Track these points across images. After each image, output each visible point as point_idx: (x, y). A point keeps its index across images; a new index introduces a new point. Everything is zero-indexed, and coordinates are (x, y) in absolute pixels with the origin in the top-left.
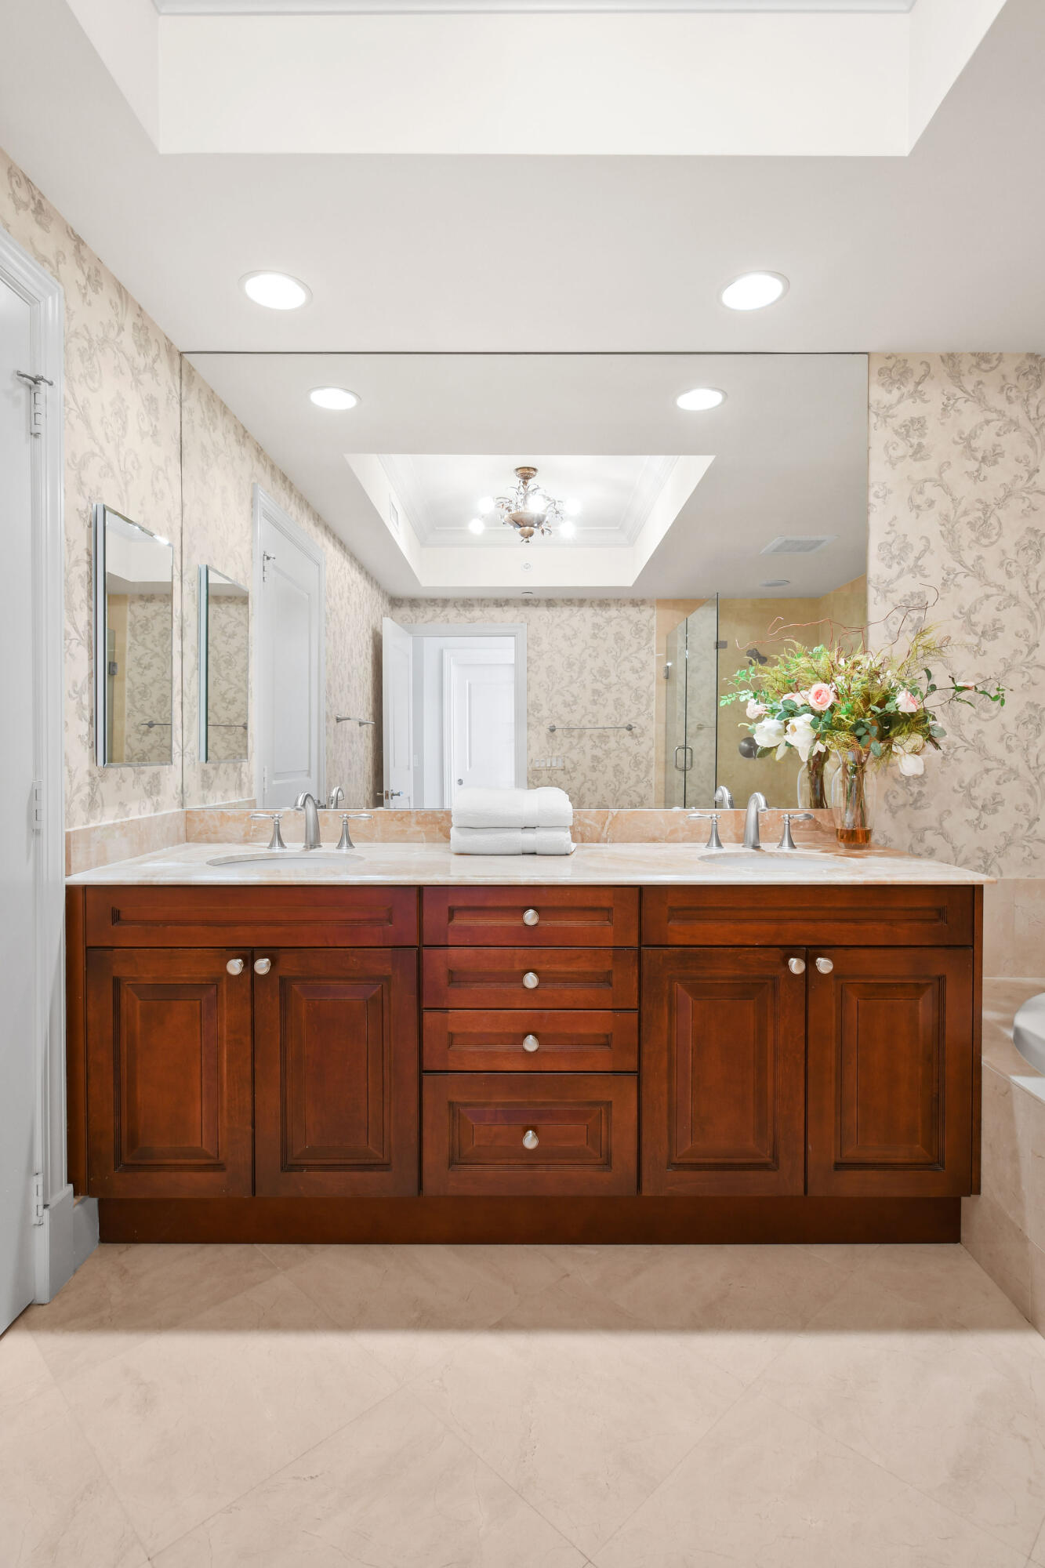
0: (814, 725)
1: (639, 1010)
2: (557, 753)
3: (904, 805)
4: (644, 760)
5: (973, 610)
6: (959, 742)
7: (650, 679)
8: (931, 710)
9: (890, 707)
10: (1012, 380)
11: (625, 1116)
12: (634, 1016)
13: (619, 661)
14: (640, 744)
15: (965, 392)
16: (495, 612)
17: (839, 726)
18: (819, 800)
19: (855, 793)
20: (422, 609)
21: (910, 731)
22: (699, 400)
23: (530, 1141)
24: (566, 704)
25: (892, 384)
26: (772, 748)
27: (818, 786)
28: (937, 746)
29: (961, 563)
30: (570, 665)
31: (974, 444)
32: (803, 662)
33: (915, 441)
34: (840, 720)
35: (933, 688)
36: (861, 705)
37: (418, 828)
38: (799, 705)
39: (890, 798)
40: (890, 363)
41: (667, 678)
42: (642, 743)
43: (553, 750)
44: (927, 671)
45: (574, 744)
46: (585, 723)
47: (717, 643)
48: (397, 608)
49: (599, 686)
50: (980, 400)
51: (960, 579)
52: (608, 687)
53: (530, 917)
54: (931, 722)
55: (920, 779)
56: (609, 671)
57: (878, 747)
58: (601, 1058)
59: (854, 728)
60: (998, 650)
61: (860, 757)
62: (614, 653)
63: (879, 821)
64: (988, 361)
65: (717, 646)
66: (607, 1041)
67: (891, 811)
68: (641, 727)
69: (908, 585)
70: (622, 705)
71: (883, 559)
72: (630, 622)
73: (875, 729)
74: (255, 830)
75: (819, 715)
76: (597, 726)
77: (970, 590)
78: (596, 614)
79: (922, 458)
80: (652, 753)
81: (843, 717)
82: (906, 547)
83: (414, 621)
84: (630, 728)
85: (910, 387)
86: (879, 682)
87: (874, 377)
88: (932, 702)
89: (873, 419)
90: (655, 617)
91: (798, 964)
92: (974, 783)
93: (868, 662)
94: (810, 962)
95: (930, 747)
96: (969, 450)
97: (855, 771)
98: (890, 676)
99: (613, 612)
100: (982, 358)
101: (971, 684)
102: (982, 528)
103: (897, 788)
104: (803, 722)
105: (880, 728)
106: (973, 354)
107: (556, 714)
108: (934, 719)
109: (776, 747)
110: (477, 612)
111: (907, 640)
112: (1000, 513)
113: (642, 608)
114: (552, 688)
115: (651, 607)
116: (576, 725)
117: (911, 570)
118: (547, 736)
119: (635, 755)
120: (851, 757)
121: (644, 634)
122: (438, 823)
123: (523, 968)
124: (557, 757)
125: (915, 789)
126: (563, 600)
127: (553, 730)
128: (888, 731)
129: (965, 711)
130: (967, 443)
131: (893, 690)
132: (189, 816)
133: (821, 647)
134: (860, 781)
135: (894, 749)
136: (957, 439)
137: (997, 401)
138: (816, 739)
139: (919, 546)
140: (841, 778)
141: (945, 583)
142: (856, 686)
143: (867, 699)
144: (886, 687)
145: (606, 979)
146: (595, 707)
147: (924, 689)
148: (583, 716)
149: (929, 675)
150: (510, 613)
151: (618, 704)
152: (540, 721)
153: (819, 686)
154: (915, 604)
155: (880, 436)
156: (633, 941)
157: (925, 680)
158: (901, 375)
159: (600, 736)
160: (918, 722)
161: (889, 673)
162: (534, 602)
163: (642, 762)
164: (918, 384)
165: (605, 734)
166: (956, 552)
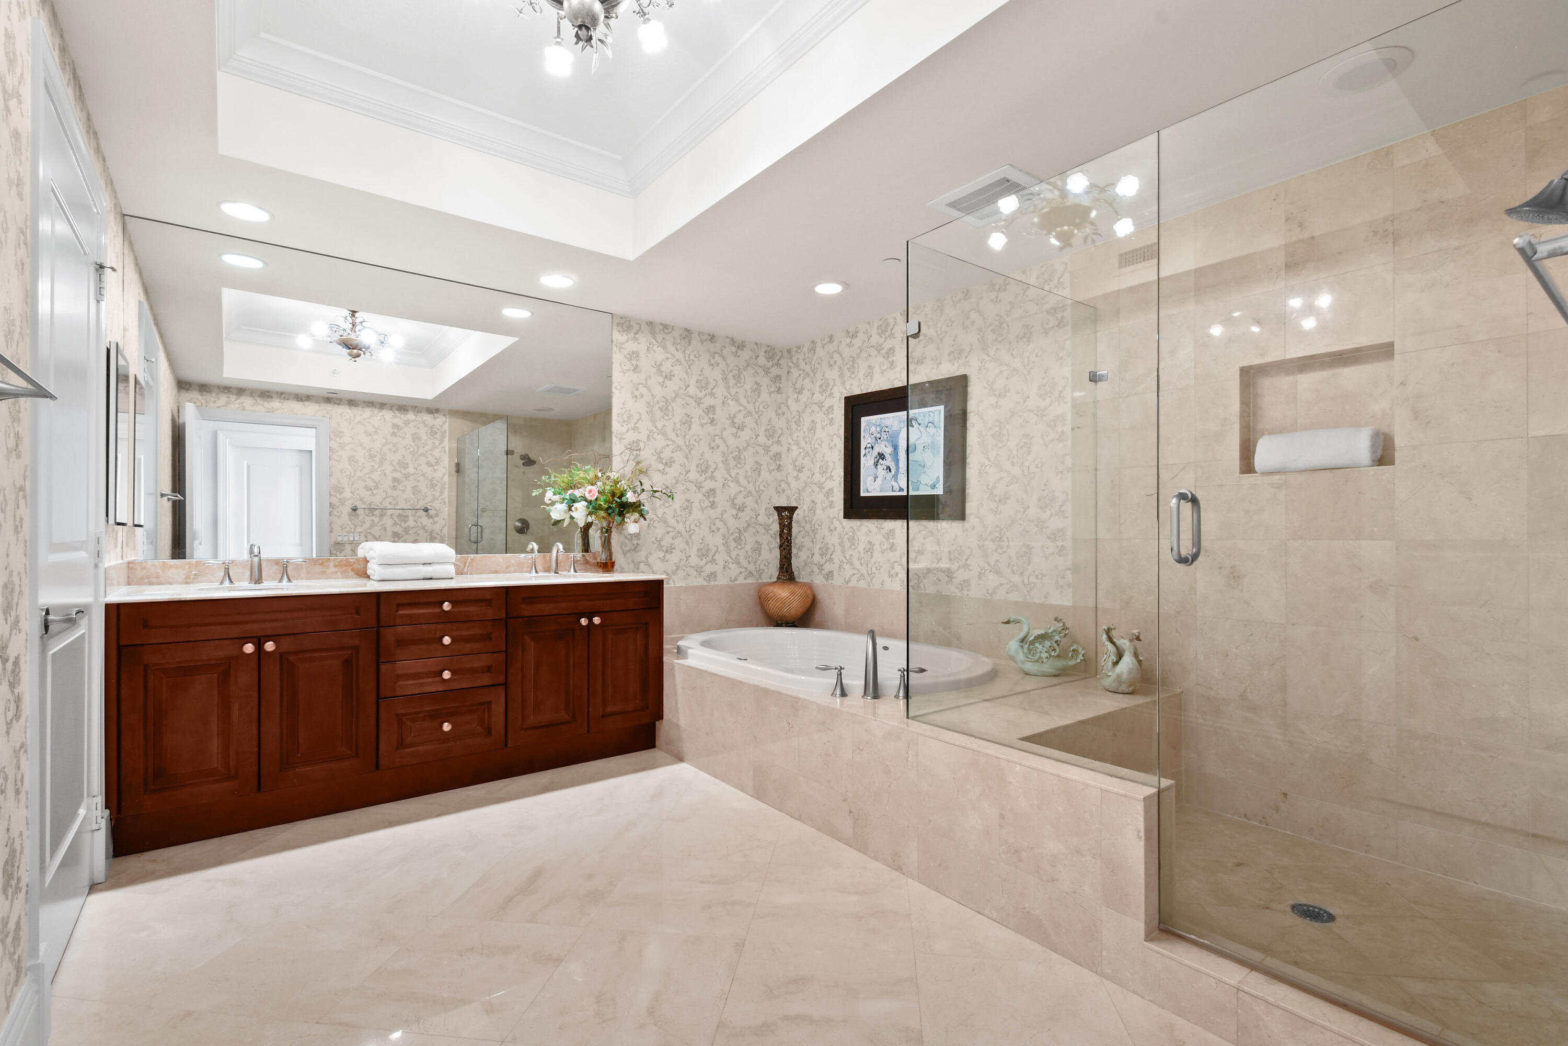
0: (587, 507)
1: (506, 651)
2: (359, 529)
3: (630, 550)
4: (438, 536)
5: (661, 452)
6: (656, 518)
7: (444, 471)
8: (642, 501)
9: (624, 499)
10: (678, 340)
11: (499, 708)
12: (503, 655)
13: (416, 456)
14: (435, 523)
15: (657, 342)
16: (297, 406)
17: (599, 508)
18: (586, 548)
19: (607, 544)
20: (214, 395)
21: (633, 511)
22: (516, 313)
23: (447, 727)
24: (368, 488)
25: (624, 331)
26: (561, 520)
27: (586, 542)
28: (645, 519)
29: (656, 427)
30: (371, 457)
31: (662, 368)
32: (582, 474)
33: (634, 363)
34: (601, 505)
35: (643, 490)
36: (611, 498)
37: (336, 570)
38: (578, 497)
39: (623, 547)
40: (623, 321)
41: (458, 471)
42: (437, 522)
43: (355, 526)
44: (640, 482)
45: (376, 522)
46: (386, 504)
47: (507, 451)
48: (184, 391)
49: (398, 475)
50: (664, 347)
51: (655, 435)
52: (407, 476)
53: (447, 606)
54: (642, 507)
55: (637, 535)
56: (408, 464)
57: (618, 519)
58: (486, 680)
59: (607, 510)
60: (674, 471)
61: (609, 524)
62: (412, 449)
63: (618, 557)
64: (667, 329)
65: (507, 453)
66: (488, 669)
67: (624, 553)
68: (436, 510)
69: (631, 436)
70: (420, 492)
71: (619, 422)
72: (426, 425)
73: (617, 509)
74: (195, 575)
75: (590, 502)
76: (396, 508)
77: (660, 442)
78: (395, 416)
79: (637, 372)
80: (445, 531)
81: (602, 503)
82: (630, 417)
83: (204, 405)
84: (426, 510)
85: (632, 335)
86: (618, 486)
87: (615, 327)
88: (643, 497)
89: (614, 348)
90: (447, 423)
91: (585, 620)
92: (662, 539)
93: (614, 475)
94: (590, 620)
95: (642, 519)
96: (660, 372)
97: (607, 532)
98: (623, 484)
99: (411, 416)
100: (665, 326)
101: (660, 489)
102: (665, 410)
103: (627, 541)
104: (581, 506)
105: (619, 510)
106: (661, 324)
107: (358, 497)
108: (644, 506)
109: (564, 520)
110: (276, 404)
111: (632, 464)
112: (673, 404)
113: (436, 415)
114: (354, 474)
115: (444, 415)
116: (378, 506)
117: (633, 429)
118: (350, 515)
119: (431, 532)
120: (605, 524)
121: (438, 436)
122: (351, 566)
123: (441, 634)
124: (360, 533)
125: (635, 542)
126: (364, 402)
127: (355, 509)
128: (623, 511)
129: (658, 503)
130: (658, 366)
131: (625, 491)
132: (131, 565)
133: (589, 467)
134: (610, 536)
135: (626, 520)
136: (654, 365)
137: (672, 349)
138: (588, 515)
139: (636, 417)
140: (600, 535)
141: (648, 437)
142: (608, 488)
143: (613, 495)
144: (622, 489)
145: (487, 637)
146: (395, 492)
147: (639, 490)
148: (384, 499)
149: (641, 484)
150: (311, 409)
151: (415, 490)
152: (342, 501)
153: (590, 487)
154: (634, 447)
155: (618, 358)
156: (503, 616)
157: (640, 486)
158: (628, 327)
159: (400, 516)
160: (636, 507)
161: (623, 482)
162: (336, 401)
163: (436, 538)
164: (636, 334)
165: (404, 514)
166: (653, 422)
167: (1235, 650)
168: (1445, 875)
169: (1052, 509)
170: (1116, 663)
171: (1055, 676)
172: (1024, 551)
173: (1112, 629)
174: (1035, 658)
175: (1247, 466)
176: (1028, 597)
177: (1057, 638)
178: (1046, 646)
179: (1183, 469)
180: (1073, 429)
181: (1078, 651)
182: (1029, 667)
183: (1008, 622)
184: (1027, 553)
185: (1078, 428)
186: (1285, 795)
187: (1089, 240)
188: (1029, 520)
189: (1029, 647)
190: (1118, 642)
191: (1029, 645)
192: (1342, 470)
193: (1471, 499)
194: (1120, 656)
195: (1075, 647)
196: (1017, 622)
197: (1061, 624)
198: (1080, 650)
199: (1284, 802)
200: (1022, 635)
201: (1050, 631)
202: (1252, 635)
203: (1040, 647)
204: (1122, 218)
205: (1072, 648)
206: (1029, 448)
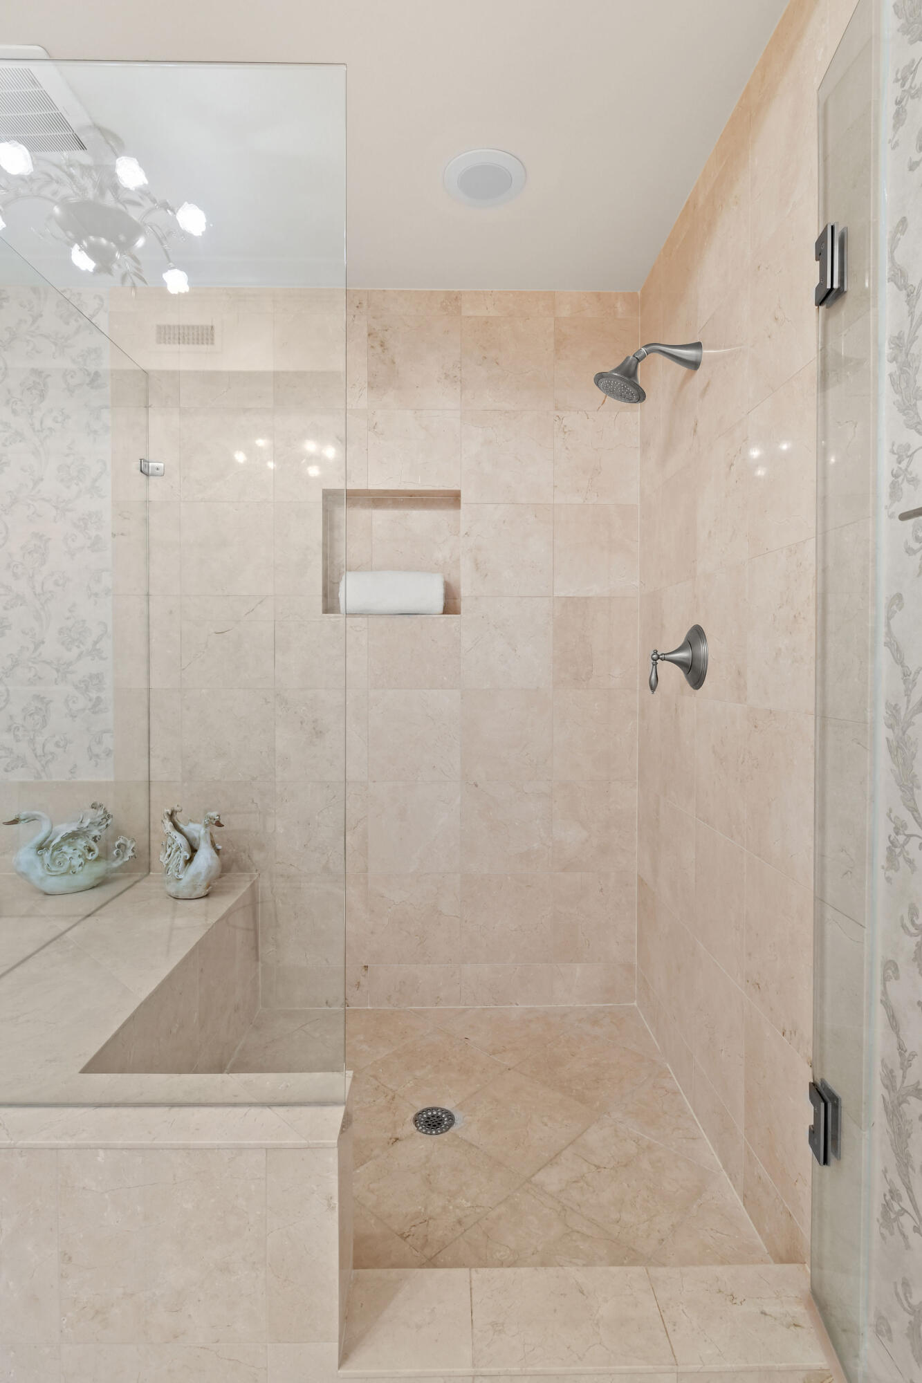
167: (317, 817)
168: (496, 1005)
169: (81, 646)
170: (189, 861)
171: (93, 887)
172: (36, 707)
173: (176, 812)
174: (63, 869)
175: (330, 604)
176: (43, 774)
177: (96, 832)
178: (79, 847)
179: (260, 603)
180: (114, 535)
181: (125, 846)
182: (52, 883)
183: (15, 822)
184: (40, 709)
185: (122, 534)
186: (366, 967)
187: (128, 283)
188: (44, 661)
189: (52, 854)
190: (185, 829)
191: (53, 851)
192: (419, 616)
193: (515, 650)
194: (194, 851)
195: (121, 841)
196: (31, 819)
197: (101, 812)
198: (128, 843)
199: (364, 976)
200: (39, 838)
201: (85, 825)
202: (334, 797)
203: (70, 850)
204: (174, 268)
205: (117, 843)
206: (43, 554)
